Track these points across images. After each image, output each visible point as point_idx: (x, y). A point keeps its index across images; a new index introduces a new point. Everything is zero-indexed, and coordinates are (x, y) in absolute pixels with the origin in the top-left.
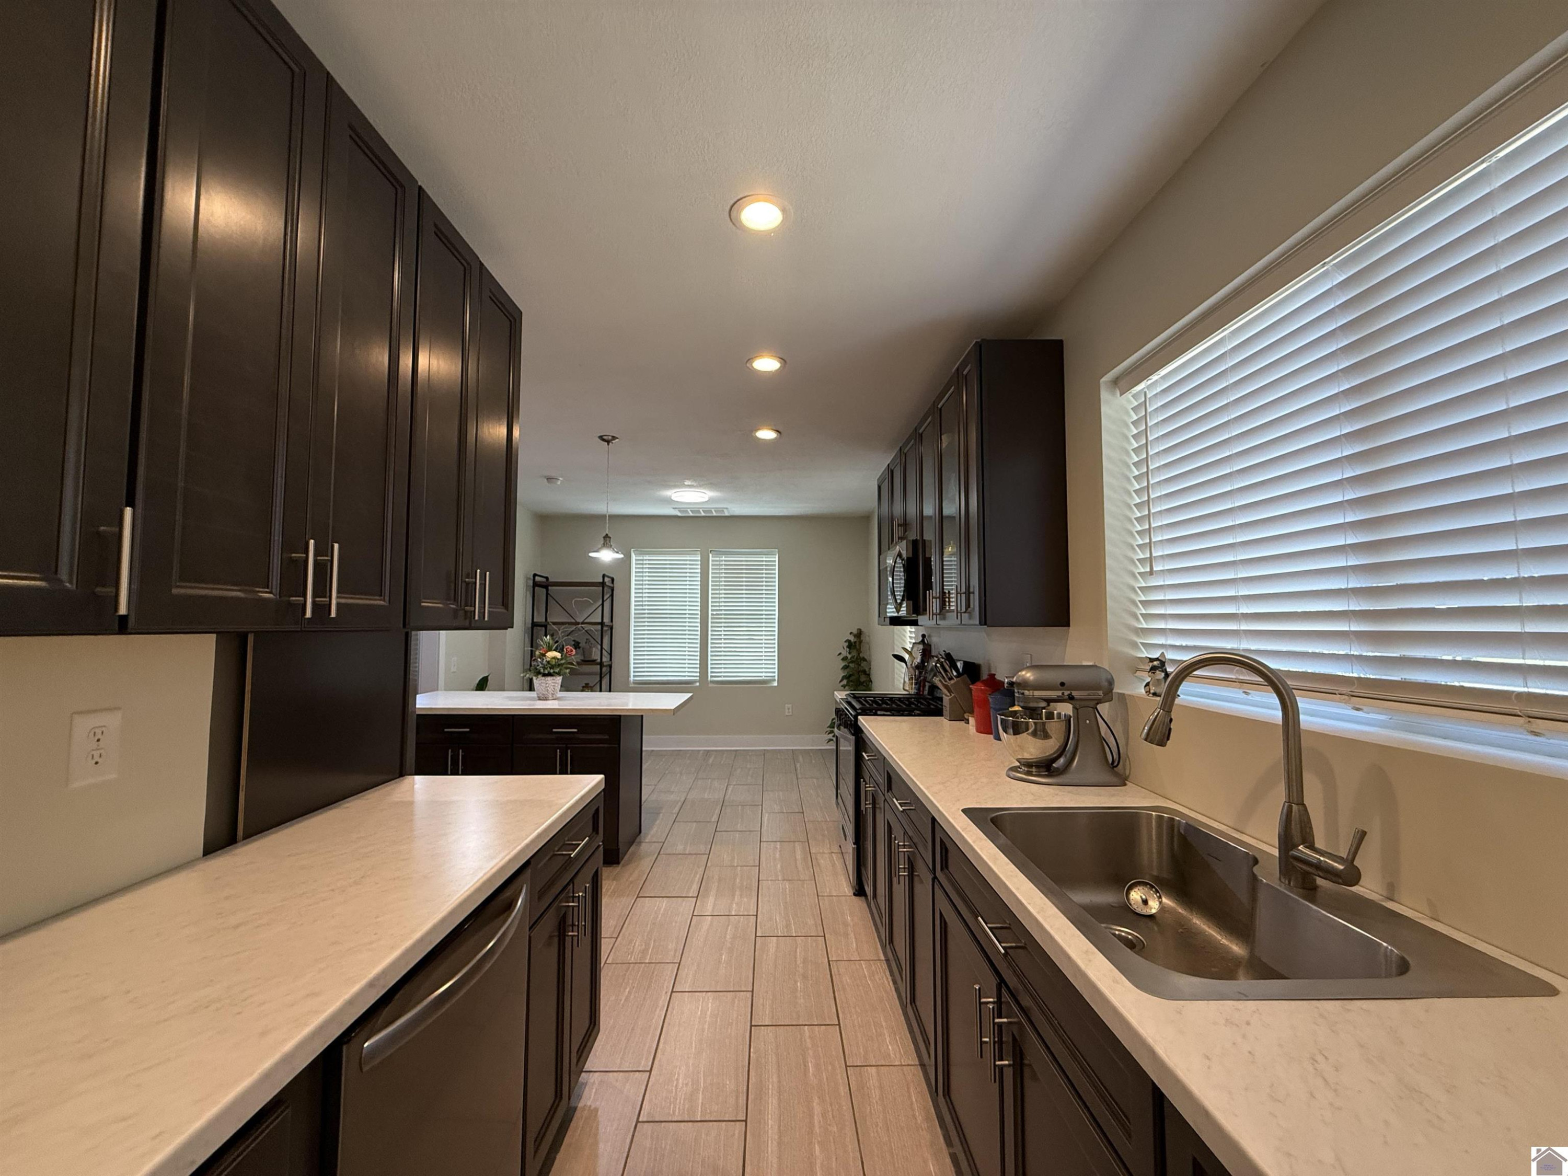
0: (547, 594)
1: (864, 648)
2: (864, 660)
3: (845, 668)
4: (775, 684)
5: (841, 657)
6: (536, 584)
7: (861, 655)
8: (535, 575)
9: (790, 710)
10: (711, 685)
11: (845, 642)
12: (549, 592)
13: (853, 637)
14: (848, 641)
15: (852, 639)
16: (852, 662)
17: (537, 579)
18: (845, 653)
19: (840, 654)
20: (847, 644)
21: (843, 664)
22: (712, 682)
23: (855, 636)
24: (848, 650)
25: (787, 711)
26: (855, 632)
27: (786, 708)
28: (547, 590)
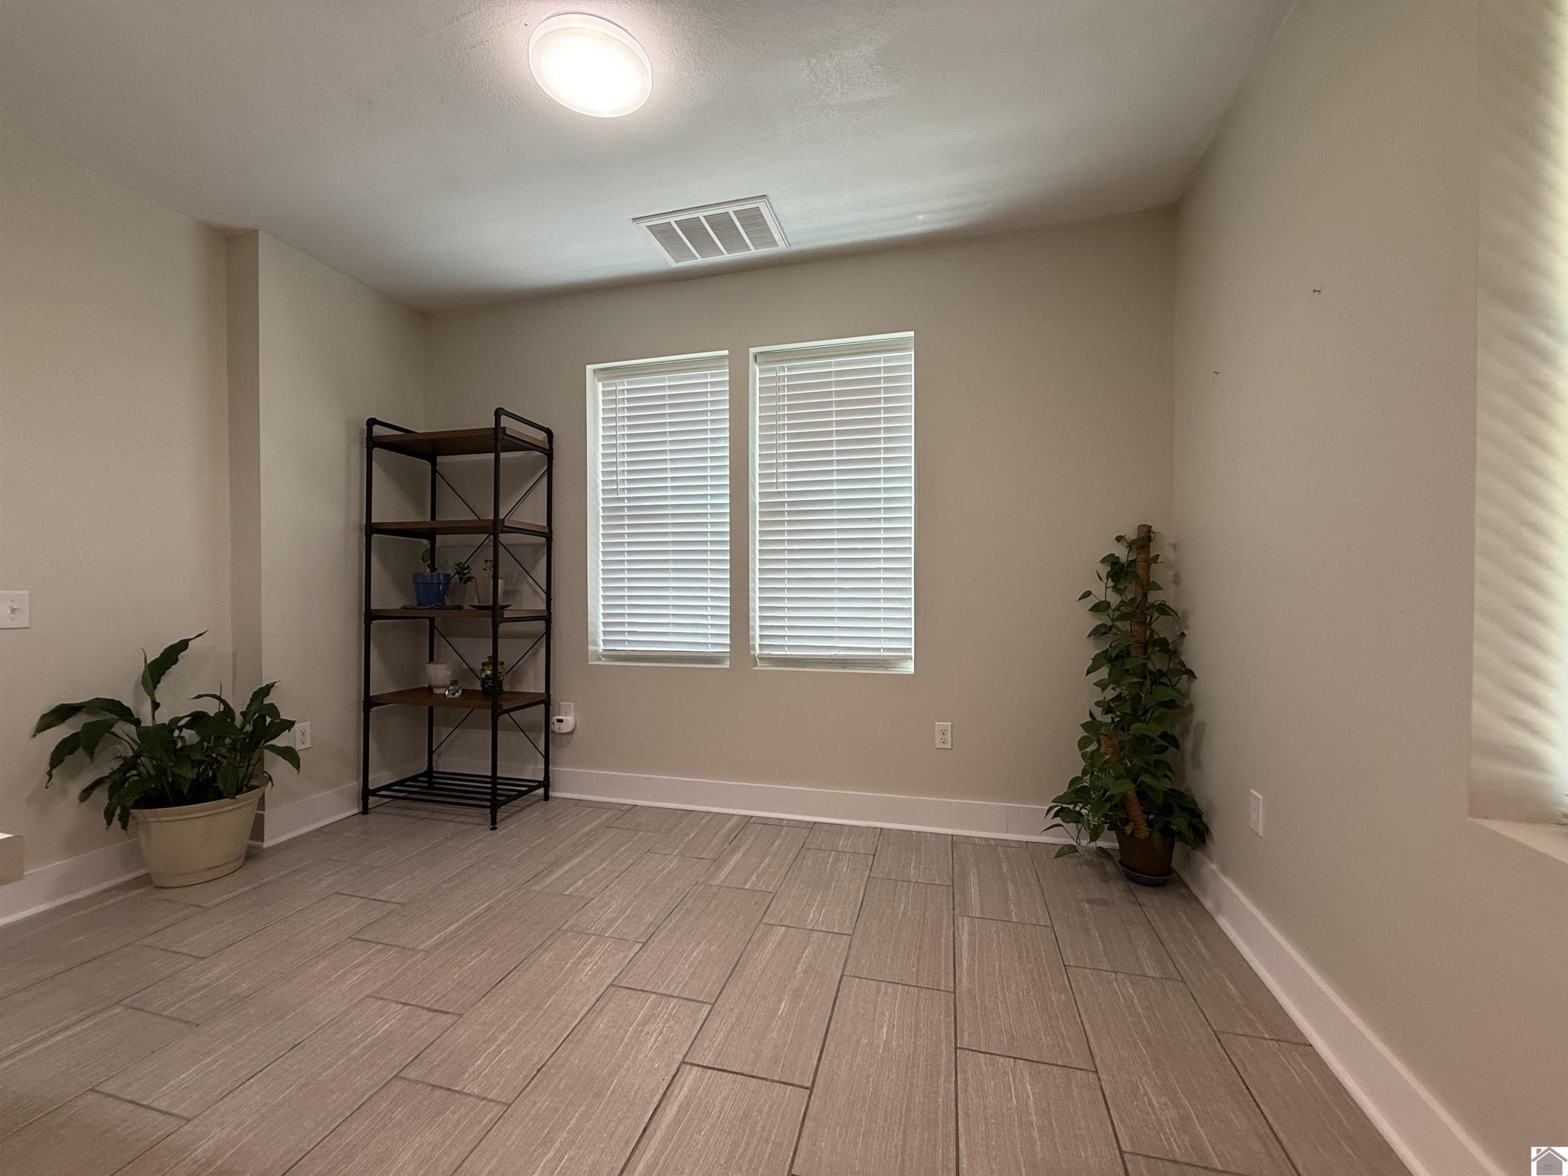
0: (434, 472)
1: (1159, 574)
2: (1163, 609)
3: (1098, 632)
4: (909, 668)
5: (1091, 601)
6: (372, 443)
7: (1154, 597)
8: (372, 422)
9: (949, 736)
10: (761, 667)
11: (1104, 561)
12: (437, 468)
13: (1126, 551)
14: (1111, 560)
15: (1122, 554)
16: (1123, 617)
17: (378, 430)
18: (1102, 591)
19: (1088, 594)
20: (1105, 570)
21: (1094, 622)
22: (763, 659)
23: (1130, 546)
24: (1111, 583)
25: (938, 736)
26: (1132, 535)
27: (937, 730)
28: (434, 465)
